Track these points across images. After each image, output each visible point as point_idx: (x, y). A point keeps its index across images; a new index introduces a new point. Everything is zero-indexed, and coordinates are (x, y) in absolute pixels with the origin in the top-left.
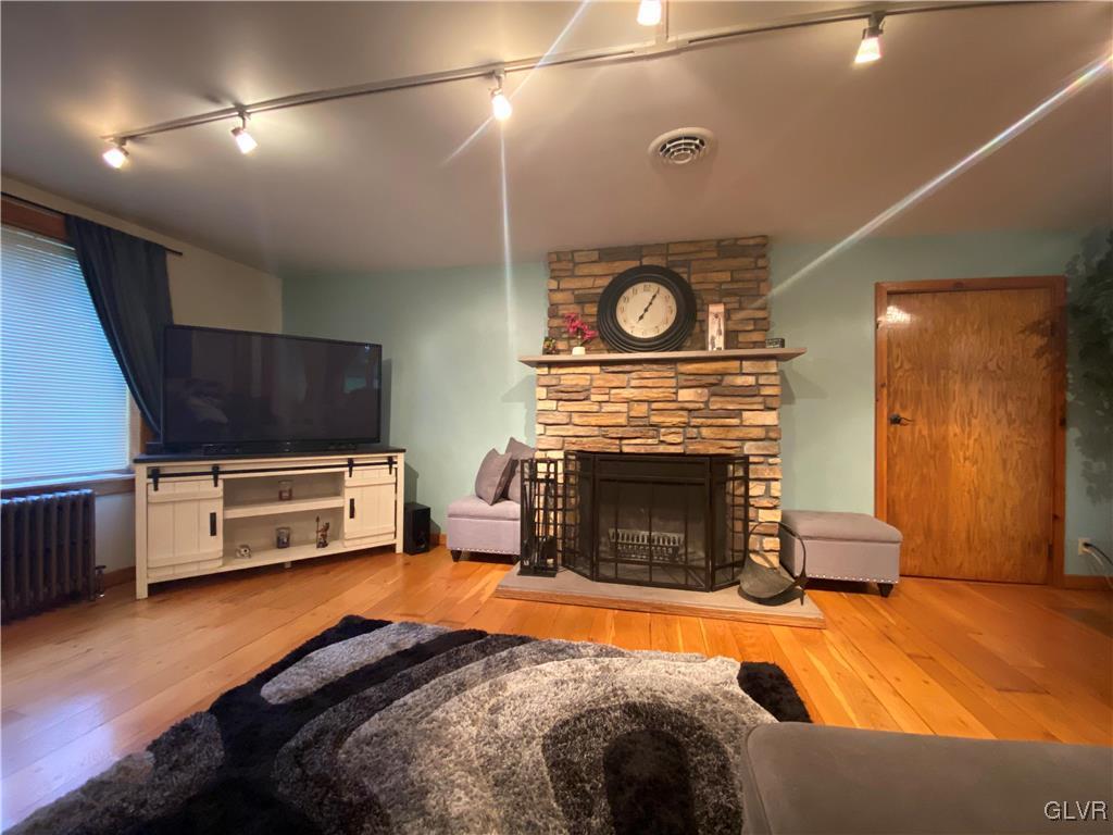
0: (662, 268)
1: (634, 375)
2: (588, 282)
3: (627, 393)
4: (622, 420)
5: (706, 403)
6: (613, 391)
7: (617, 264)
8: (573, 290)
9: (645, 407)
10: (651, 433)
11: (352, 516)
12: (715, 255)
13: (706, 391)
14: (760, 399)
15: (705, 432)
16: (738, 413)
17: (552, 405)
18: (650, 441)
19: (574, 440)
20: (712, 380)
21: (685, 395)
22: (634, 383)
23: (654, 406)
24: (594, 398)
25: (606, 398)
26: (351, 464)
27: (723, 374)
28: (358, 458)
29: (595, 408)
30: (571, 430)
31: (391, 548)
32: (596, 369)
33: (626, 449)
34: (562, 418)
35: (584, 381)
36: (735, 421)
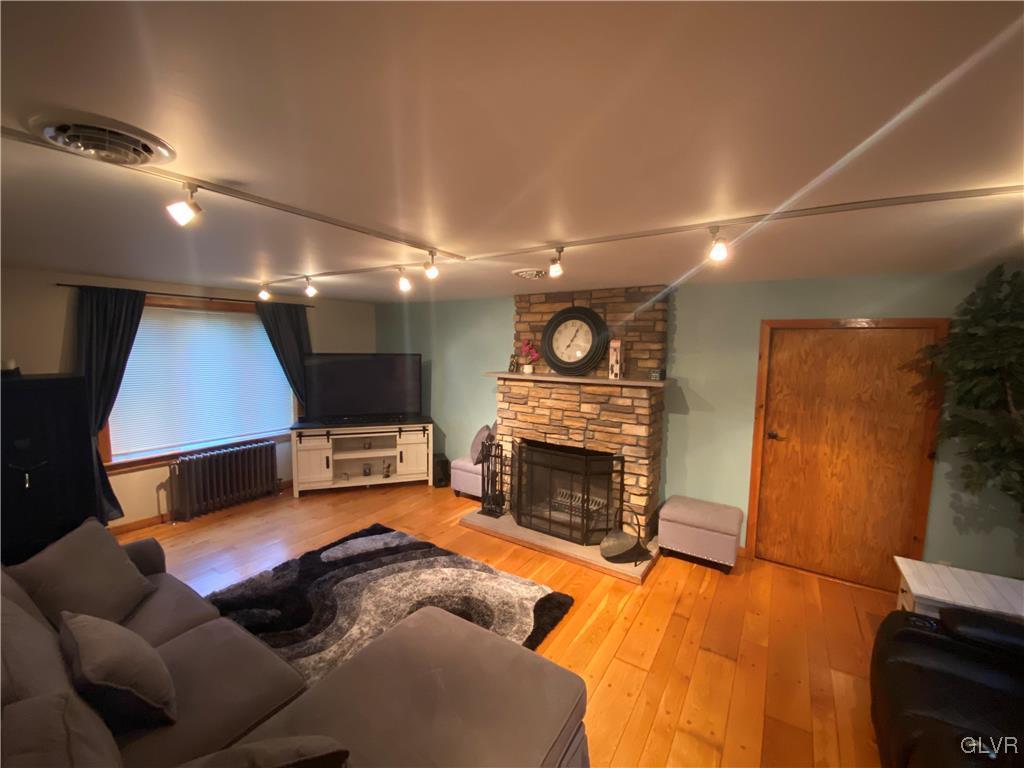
0: (585, 309)
1: (554, 390)
2: (538, 317)
3: (549, 403)
4: (546, 421)
5: (599, 415)
6: (542, 400)
7: (557, 305)
8: (529, 322)
9: (560, 413)
10: (564, 432)
11: (401, 461)
12: (622, 299)
13: (598, 406)
14: (634, 416)
15: (597, 435)
16: (619, 425)
17: (506, 405)
18: (563, 437)
19: (518, 430)
20: (602, 399)
21: (585, 408)
22: (553, 396)
23: (566, 413)
24: (530, 403)
25: (536, 404)
26: (400, 431)
27: (610, 396)
28: (405, 427)
29: (530, 411)
30: (516, 424)
31: (426, 482)
32: (532, 384)
33: (549, 441)
34: (511, 415)
35: (524, 392)
36: (616, 430)
